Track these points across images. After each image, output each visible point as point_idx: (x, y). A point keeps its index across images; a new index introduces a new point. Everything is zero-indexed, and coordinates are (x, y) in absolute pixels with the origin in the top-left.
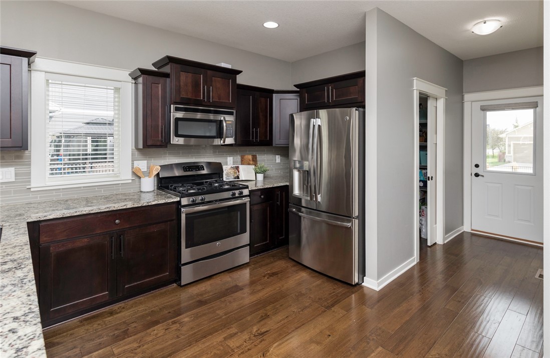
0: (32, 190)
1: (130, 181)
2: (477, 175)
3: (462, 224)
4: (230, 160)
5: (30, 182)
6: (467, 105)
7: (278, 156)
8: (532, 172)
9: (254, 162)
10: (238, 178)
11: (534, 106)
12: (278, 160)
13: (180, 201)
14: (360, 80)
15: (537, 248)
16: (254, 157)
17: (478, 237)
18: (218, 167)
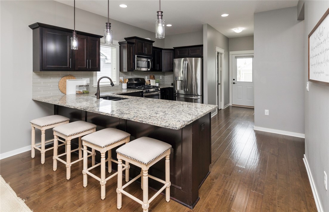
0: (94, 87)
1: (119, 85)
2: (234, 83)
3: (229, 103)
4: (146, 77)
5: (93, 84)
6: (230, 56)
7: (161, 76)
8: (252, 81)
9: (154, 78)
10: (150, 84)
11: (253, 57)
12: (161, 78)
13: (143, 91)
14: (201, 48)
15: (252, 109)
16: (154, 76)
17: (234, 107)
18: (143, 80)
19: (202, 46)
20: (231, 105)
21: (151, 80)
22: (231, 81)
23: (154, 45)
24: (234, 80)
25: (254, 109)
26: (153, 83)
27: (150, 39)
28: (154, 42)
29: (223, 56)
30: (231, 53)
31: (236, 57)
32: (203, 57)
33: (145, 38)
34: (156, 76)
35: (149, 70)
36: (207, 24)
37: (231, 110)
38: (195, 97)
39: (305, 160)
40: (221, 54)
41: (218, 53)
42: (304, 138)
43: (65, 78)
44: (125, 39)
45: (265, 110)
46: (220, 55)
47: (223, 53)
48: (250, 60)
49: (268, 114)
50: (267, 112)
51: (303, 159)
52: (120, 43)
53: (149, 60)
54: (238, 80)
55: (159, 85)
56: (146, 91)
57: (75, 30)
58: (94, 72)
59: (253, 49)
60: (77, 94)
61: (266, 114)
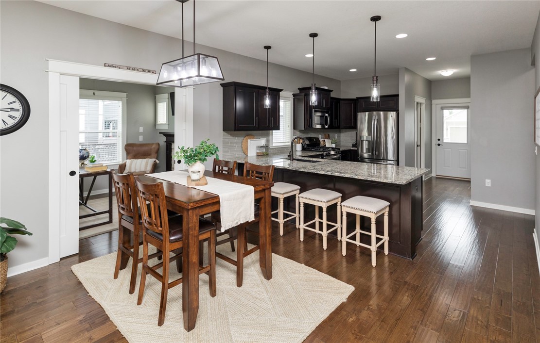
2: (439, 145)
3: (431, 173)
4: (320, 137)
6: (434, 106)
7: (336, 135)
8: (466, 142)
9: (329, 138)
10: (325, 146)
11: (467, 107)
12: (336, 137)
13: (323, 154)
14: (395, 98)
15: (468, 181)
16: (329, 135)
17: (439, 178)
18: (318, 139)
19: (398, 95)
20: (435, 176)
21: (326, 140)
22: (434, 142)
23: (333, 95)
24: (439, 140)
25: (470, 181)
26: (328, 144)
27: (326, 88)
28: (332, 91)
29: (423, 107)
30: (434, 102)
31: (442, 108)
32: (398, 110)
33: (321, 87)
34: (331, 135)
35: (326, 127)
36: (405, 68)
37: (434, 182)
38: (384, 162)
39: (535, 236)
40: (421, 104)
41: (417, 103)
42: (534, 214)
43: (247, 137)
44: (299, 89)
45: (486, 180)
46: (419, 105)
47: (423, 103)
48: (464, 112)
49: (490, 185)
50: (488, 183)
51: (533, 234)
52: (294, 95)
53: (327, 115)
54: (445, 141)
55: (336, 146)
56: (326, 154)
57: (269, 86)
58: (271, 131)
59: (469, 97)
60: (257, 155)
61: (487, 185)
